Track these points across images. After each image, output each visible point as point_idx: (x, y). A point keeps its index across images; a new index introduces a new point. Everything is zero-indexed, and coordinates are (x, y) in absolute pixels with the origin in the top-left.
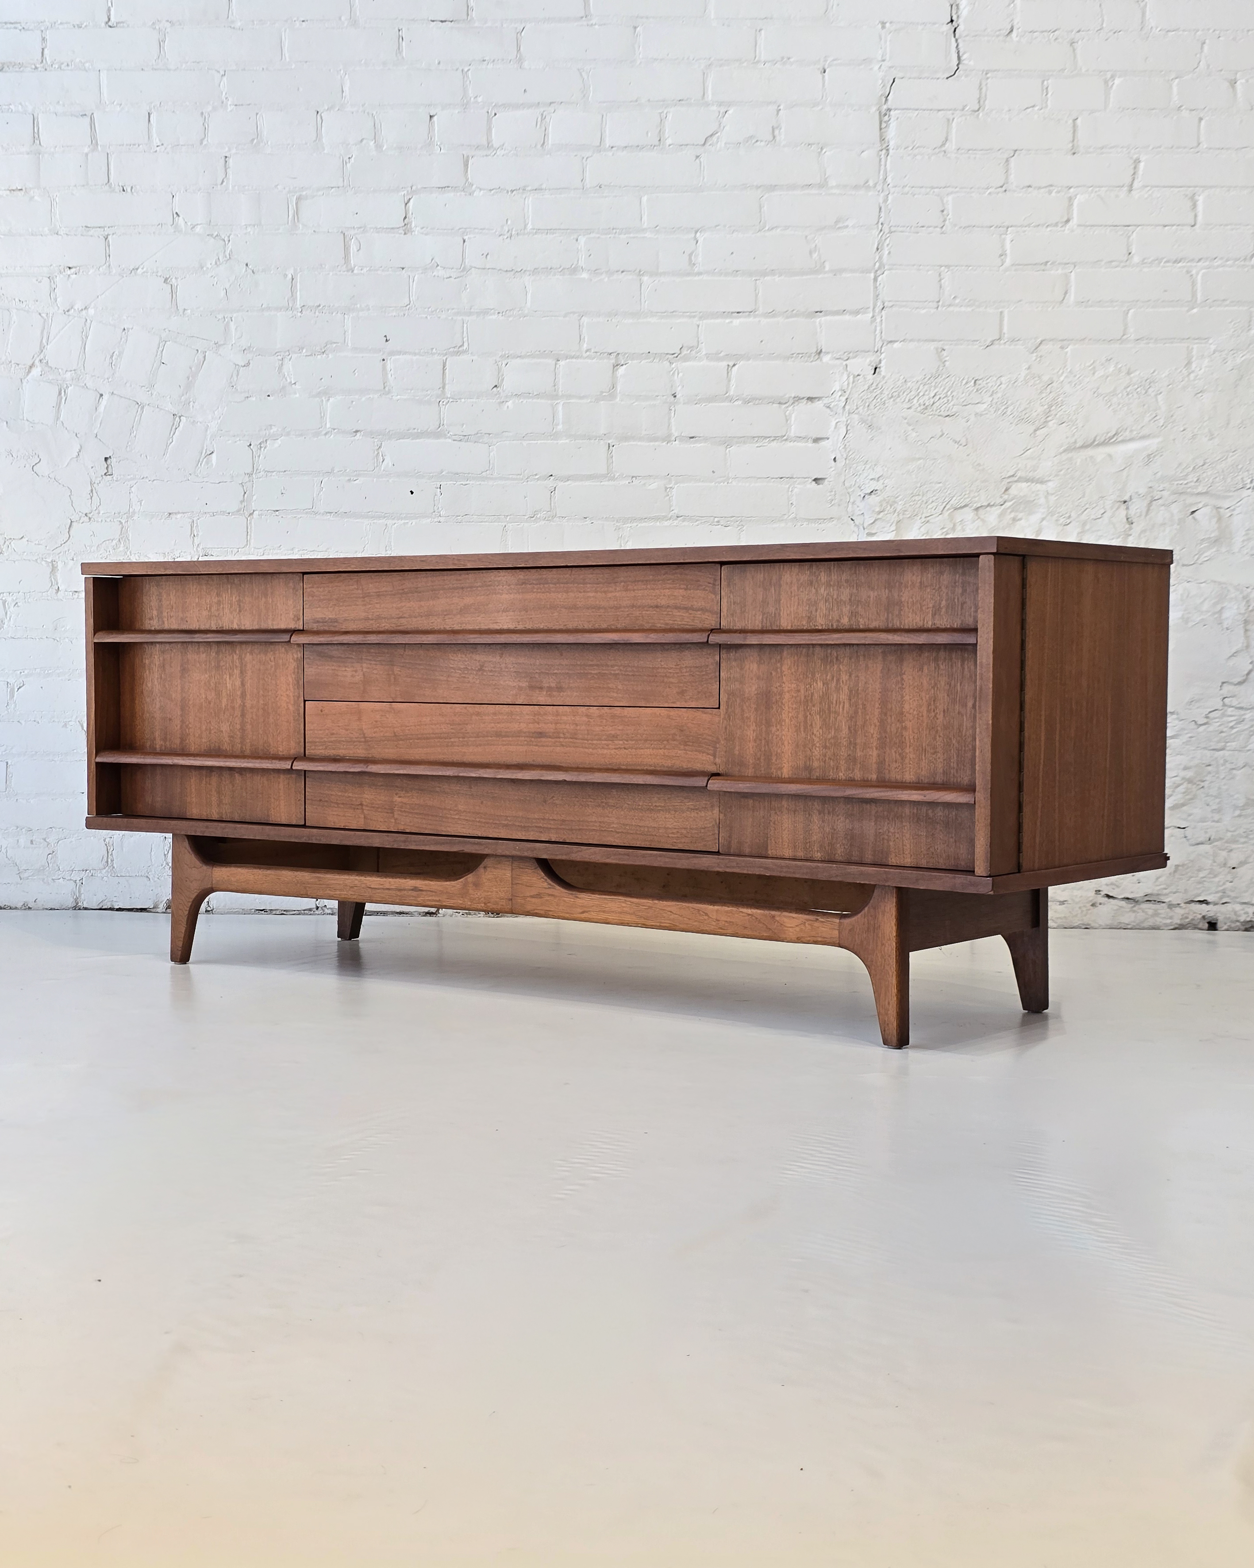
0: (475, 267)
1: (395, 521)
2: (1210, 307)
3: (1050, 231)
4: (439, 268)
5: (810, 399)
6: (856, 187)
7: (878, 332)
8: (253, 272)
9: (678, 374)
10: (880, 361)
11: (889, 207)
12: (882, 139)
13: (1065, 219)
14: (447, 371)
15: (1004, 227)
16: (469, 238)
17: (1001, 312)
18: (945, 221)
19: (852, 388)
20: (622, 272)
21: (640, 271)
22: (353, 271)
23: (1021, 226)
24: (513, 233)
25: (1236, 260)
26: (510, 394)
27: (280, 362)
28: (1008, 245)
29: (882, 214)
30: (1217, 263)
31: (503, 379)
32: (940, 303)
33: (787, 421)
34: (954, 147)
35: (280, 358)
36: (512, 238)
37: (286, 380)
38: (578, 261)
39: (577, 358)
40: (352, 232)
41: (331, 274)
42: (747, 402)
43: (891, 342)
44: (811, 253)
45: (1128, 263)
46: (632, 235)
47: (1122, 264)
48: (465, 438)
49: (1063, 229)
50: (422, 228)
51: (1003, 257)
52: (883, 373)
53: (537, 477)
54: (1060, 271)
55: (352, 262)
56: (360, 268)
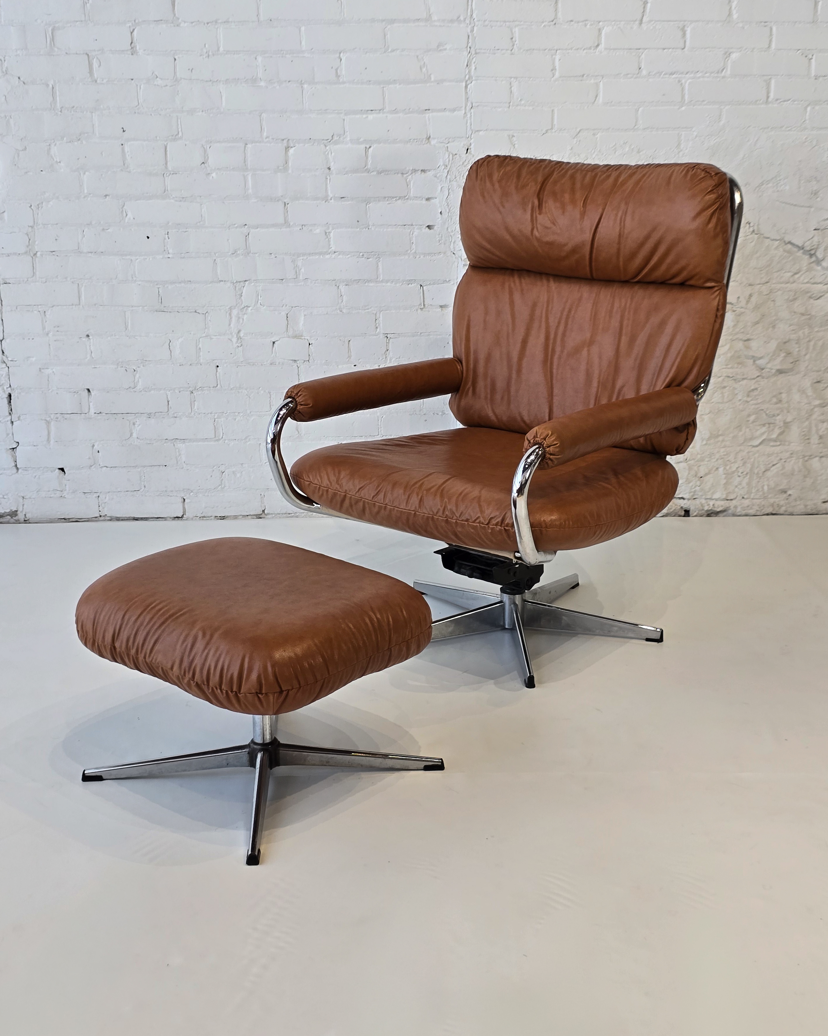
0: (184, 79)
1: (137, 257)
2: (694, 106)
3: (586, 52)
4: (158, 79)
5: (423, 171)
6: (452, 21)
7: (468, 124)
8: (24, 83)
9: (331, 153)
10: (471, 144)
11: (475, 35)
13: (596, 44)
14: (168, 153)
15: (554, 50)
16: (178, 58)
17: (553, 111)
18: (513, 45)
19: (451, 164)
20: (289, 82)
21: (301, 81)
22: (96, 81)
23: (566, 49)
24: (210, 53)
25: (712, 73)
26: (213, 168)
27: (48, 147)
28: (557, 63)
29: (470, 41)
30: (699, 75)
31: (208, 158)
32: (511, 104)
33: (408, 186)
35: (48, 144)
36: (209, 57)
37: (54, 160)
38: (257, 74)
39: (260, 142)
40: (94, 54)
41: (81, 84)
42: (379, 173)
43: (478, 131)
44: (421, 69)
45: (639, 75)
46: (295, 55)
47: (635, 76)
48: (183, 199)
49: (595, 51)
50: (145, 50)
51: (553, 71)
52: (472, 152)
53: (236, 226)
54: (592, 81)
55: (95, 76)
56: (101, 80)
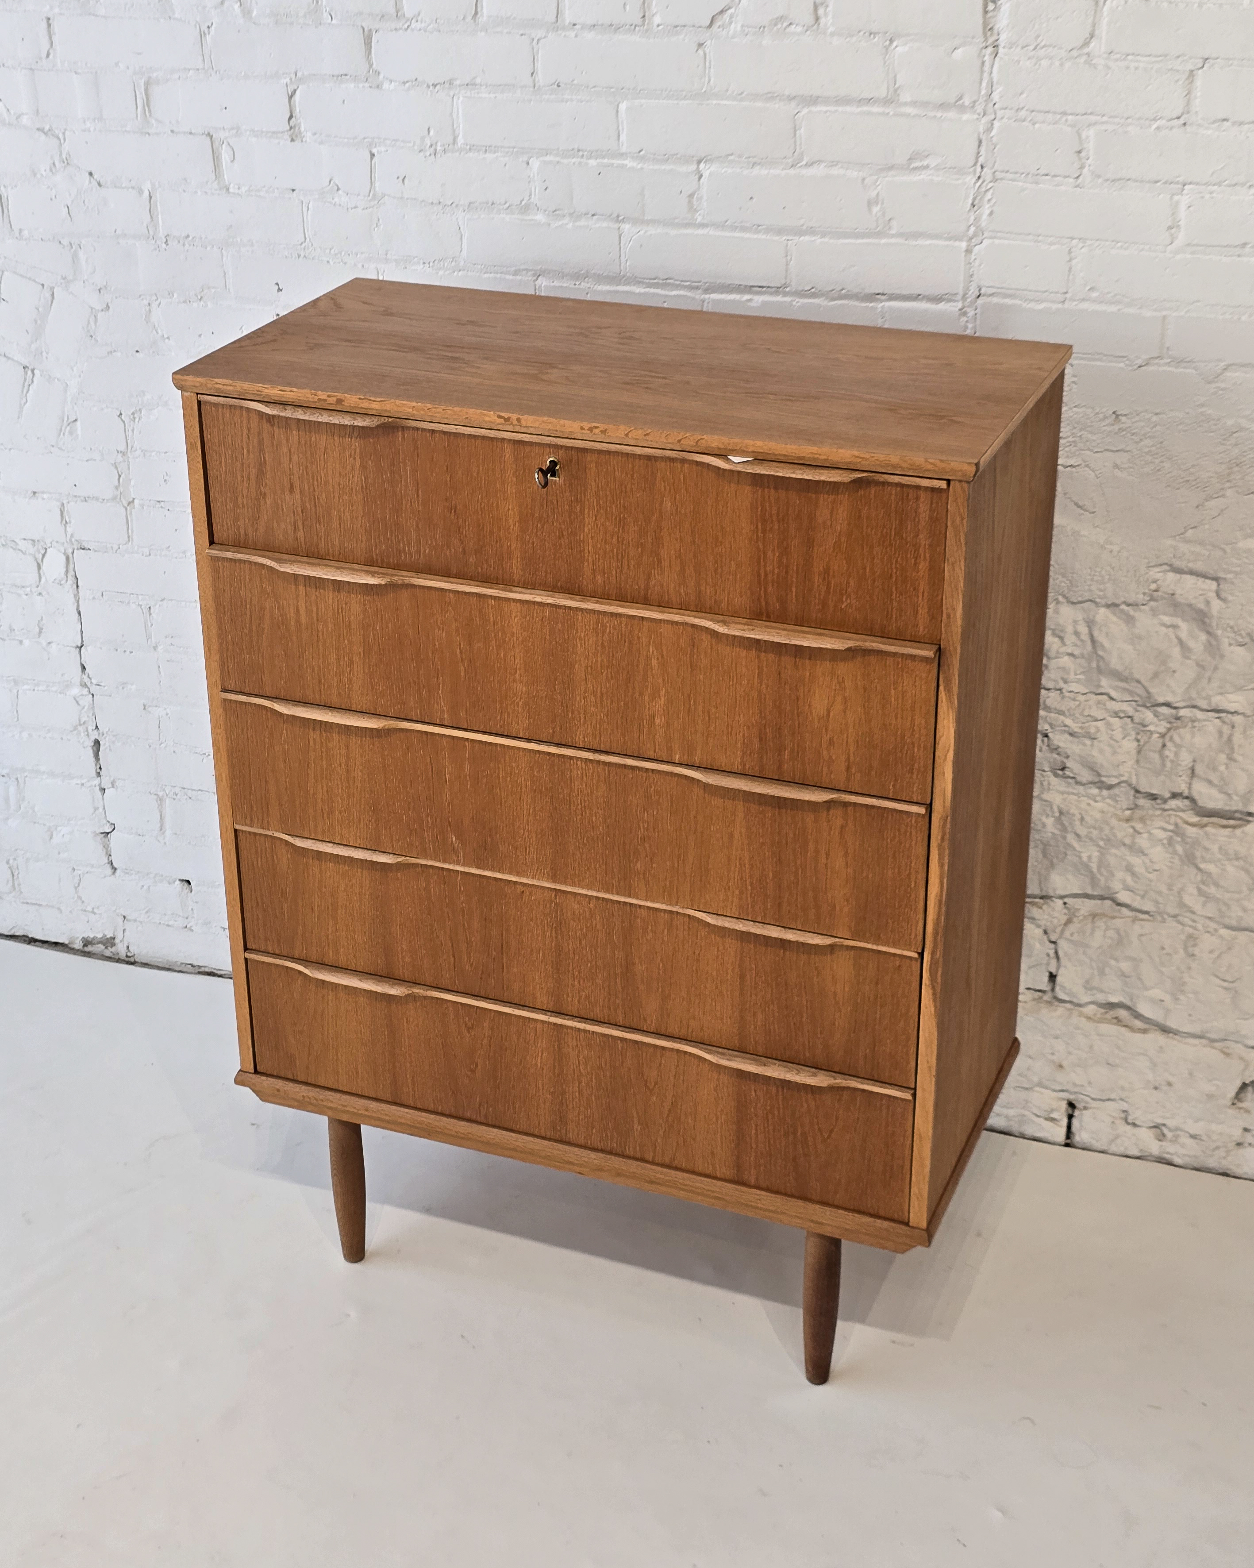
0: (389, 196)
4: (340, 192)
6: (943, 106)
8: (99, 184)
11: (994, 140)
12: (988, 29)
15: (1177, 183)
16: (379, 152)
18: (1082, 167)
20: (593, 215)
21: (618, 216)
22: (228, 189)
23: (1207, 184)
24: (439, 148)
27: (147, 308)
28: (1182, 213)
29: (983, 151)
32: (1068, 296)
34: (1103, 50)
35: (146, 302)
36: (438, 155)
37: (157, 333)
38: (530, 195)
40: (222, 135)
41: (199, 193)
44: (870, 204)
46: (606, 161)
50: (315, 134)
51: (1173, 231)
55: (225, 177)
56: (237, 187)
